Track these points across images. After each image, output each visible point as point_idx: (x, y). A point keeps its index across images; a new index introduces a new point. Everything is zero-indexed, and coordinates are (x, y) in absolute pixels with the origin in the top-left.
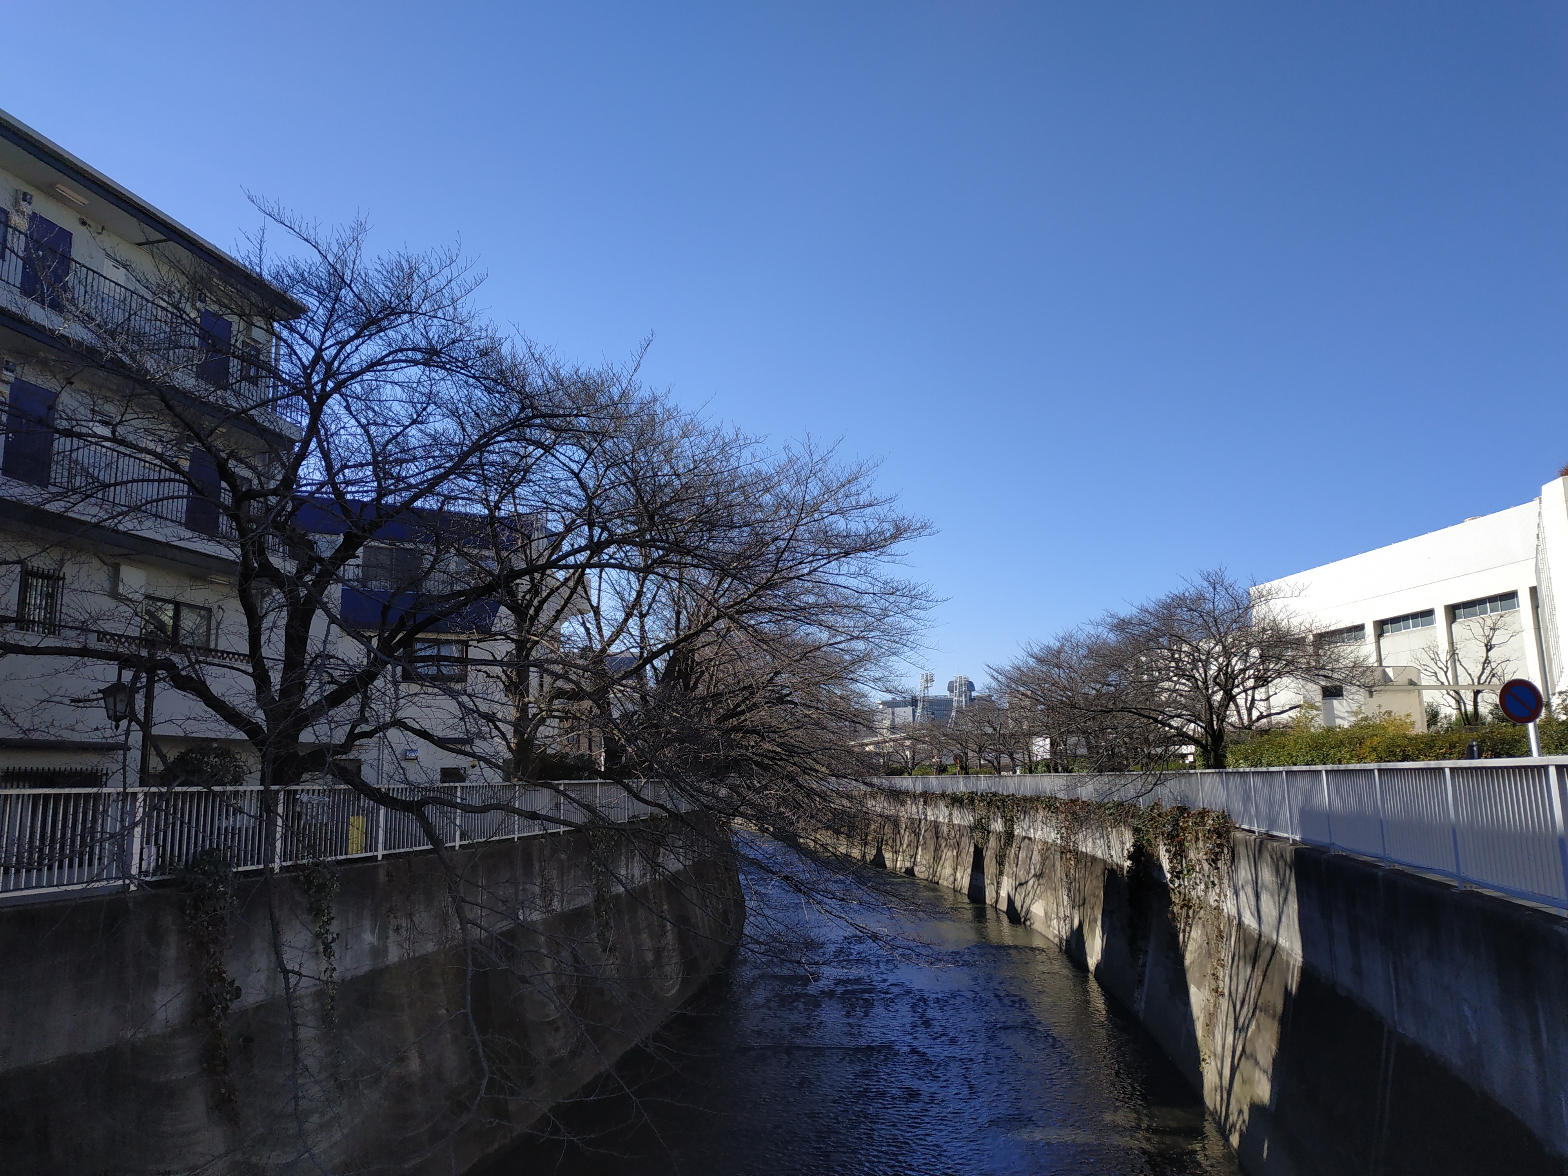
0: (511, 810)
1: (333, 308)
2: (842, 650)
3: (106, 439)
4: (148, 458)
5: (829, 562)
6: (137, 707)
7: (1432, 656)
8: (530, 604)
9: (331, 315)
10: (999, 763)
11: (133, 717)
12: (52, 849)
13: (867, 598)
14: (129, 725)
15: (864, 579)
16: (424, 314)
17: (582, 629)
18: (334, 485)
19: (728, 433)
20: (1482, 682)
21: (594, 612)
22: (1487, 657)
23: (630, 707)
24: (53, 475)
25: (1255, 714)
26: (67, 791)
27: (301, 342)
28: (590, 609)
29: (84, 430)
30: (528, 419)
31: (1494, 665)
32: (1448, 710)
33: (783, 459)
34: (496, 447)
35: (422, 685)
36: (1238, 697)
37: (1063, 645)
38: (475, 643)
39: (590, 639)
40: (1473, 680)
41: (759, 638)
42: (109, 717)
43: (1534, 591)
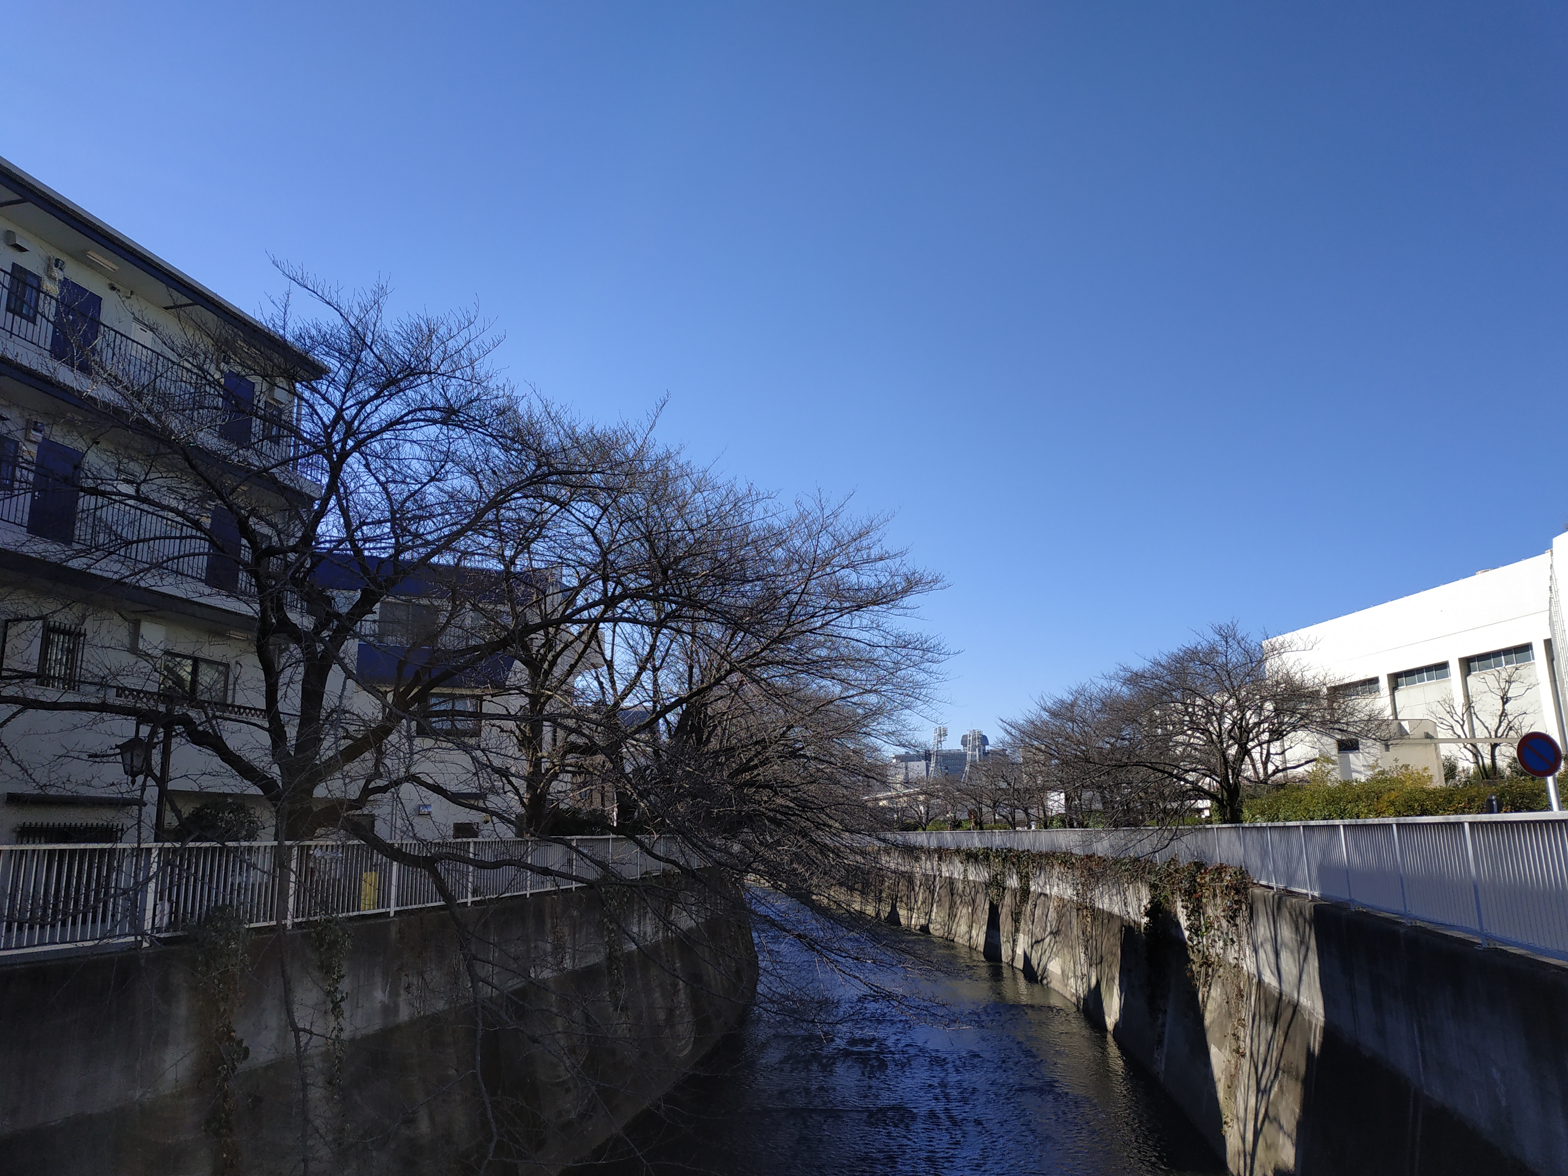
0: (521, 865)
1: (354, 369)
2: (855, 704)
3: (130, 497)
4: (171, 515)
5: (841, 616)
6: (153, 762)
7: (1448, 709)
8: (544, 658)
9: (352, 377)
10: (1014, 818)
11: (149, 773)
12: (66, 904)
13: (880, 651)
14: (145, 780)
15: (876, 632)
16: (443, 375)
17: (596, 683)
18: (353, 542)
19: (741, 489)
20: (1499, 735)
21: (608, 666)
22: (1504, 709)
23: (642, 761)
24: (77, 532)
25: (1271, 768)
26: (82, 846)
27: (322, 402)
28: (603, 663)
29: (109, 488)
30: (544, 476)
31: (1510, 718)
32: (1466, 764)
33: (794, 514)
34: (513, 504)
35: (436, 740)
36: (1253, 750)
37: (1076, 699)
38: (489, 698)
39: (604, 693)
40: (1490, 733)
41: (773, 694)
42: (126, 773)
43: (1548, 643)
